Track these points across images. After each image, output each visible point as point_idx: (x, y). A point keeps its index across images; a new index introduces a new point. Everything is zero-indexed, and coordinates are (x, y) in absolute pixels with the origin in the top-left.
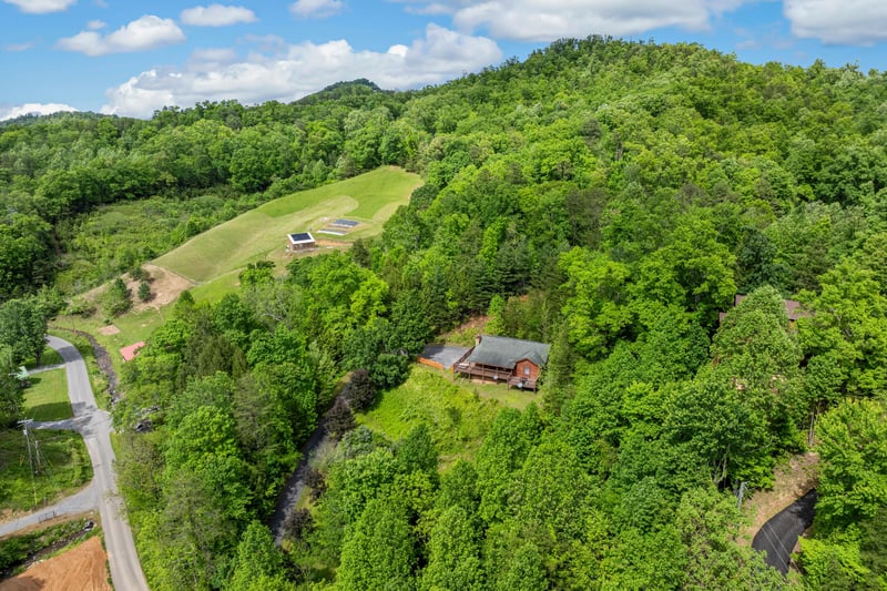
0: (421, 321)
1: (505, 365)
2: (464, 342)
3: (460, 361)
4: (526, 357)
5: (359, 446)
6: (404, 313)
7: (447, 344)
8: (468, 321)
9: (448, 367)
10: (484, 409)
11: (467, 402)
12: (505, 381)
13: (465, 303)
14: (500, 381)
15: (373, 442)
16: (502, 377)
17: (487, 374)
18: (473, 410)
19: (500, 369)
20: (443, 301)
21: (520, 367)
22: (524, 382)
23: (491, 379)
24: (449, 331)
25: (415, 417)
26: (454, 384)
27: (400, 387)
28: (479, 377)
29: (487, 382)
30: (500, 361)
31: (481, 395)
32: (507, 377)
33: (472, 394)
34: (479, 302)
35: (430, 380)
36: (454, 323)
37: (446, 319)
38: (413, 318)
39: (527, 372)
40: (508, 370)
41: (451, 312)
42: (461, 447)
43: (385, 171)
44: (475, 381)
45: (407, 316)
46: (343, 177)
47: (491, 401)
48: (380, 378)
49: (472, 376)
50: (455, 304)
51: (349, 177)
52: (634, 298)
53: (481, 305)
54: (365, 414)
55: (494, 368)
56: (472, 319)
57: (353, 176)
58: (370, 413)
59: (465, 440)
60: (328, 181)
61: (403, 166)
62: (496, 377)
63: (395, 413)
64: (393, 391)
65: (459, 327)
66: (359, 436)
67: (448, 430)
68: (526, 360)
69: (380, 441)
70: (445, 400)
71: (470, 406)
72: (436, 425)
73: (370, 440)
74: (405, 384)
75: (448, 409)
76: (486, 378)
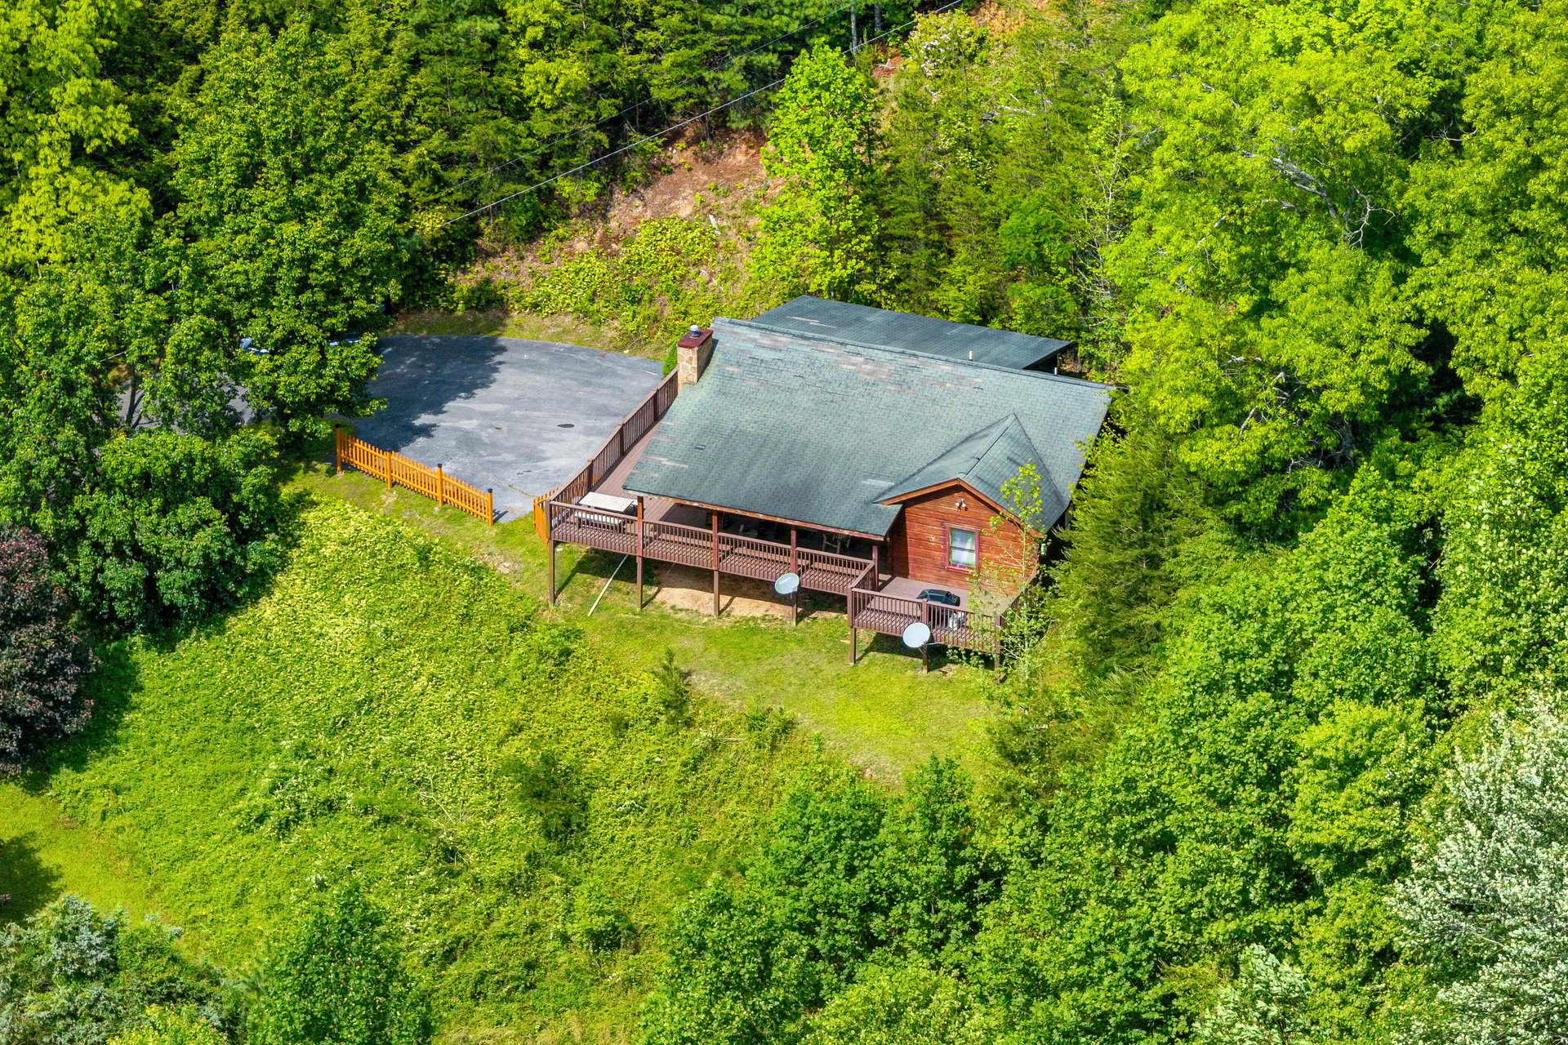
0: (350, 220)
1: (839, 518)
2: (627, 320)
3: (591, 480)
4: (954, 469)
5: (59, 996)
6: (248, 176)
7: (518, 329)
8: (656, 170)
9: (519, 505)
10: (712, 771)
11: (621, 726)
12: (835, 602)
13: (629, 64)
14: (809, 601)
15: (127, 979)
16: (821, 581)
17: (737, 565)
18: (652, 773)
19: (809, 537)
20: (492, 57)
21: (924, 528)
22: (936, 619)
23: (763, 590)
24: (533, 232)
25: (331, 806)
26: (555, 615)
27: (236, 624)
28: (699, 577)
29: (745, 608)
30: (805, 492)
31: (702, 684)
32: (849, 585)
33: (649, 685)
34: (715, 60)
35: (411, 589)
36: (566, 187)
37: (512, 170)
38: (301, 210)
39: (965, 555)
40: (857, 546)
41: (542, 125)
42: (586, 979)
44: (676, 597)
45: (268, 195)
47: (756, 723)
48: (119, 575)
49: (656, 572)
50: (572, 71)
52: (1443, 240)
53: (731, 77)
54: (36, 785)
55: (773, 531)
56: (679, 154)
58: (65, 778)
59: (605, 941)
62: (788, 583)
63: (210, 783)
64: (194, 648)
65: (599, 210)
66: (55, 951)
67: (516, 886)
68: (957, 488)
69: (157, 970)
70: (503, 709)
71: (643, 746)
72: (450, 854)
73: (111, 967)
74: (267, 609)
75: (516, 767)
76: (735, 585)
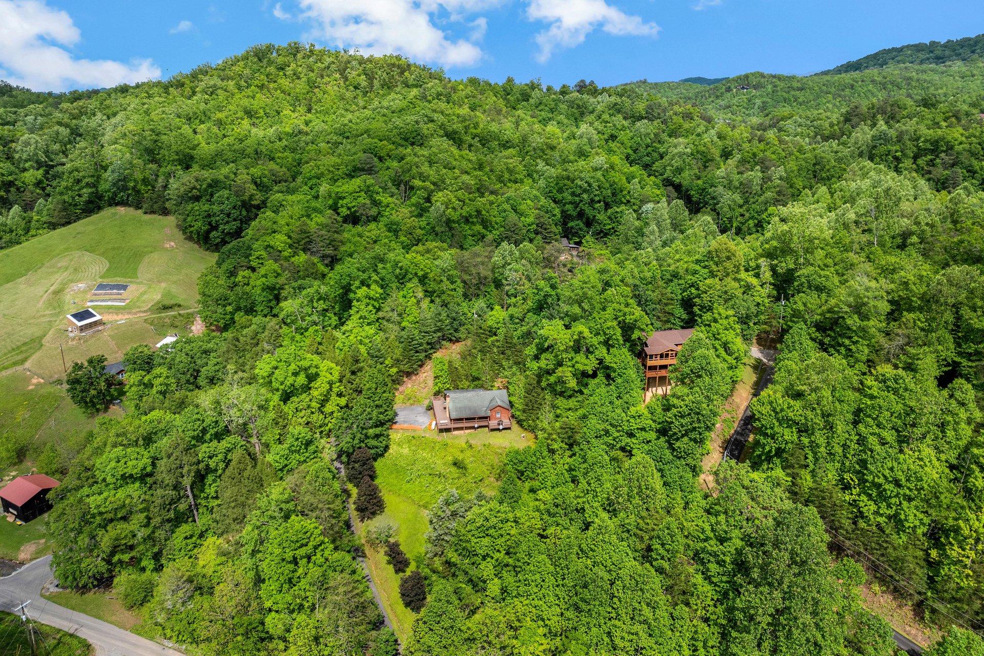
1: (483, 415)
16: (482, 424)
17: (468, 425)
18: (473, 455)
19: (479, 418)
30: (476, 411)
31: (472, 442)
33: (464, 445)
39: (498, 416)
40: (486, 418)
43: (115, 214)
46: (53, 226)
47: (484, 445)
51: (63, 225)
57: (69, 223)
60: (33, 232)
61: (138, 207)
62: (476, 425)
63: (397, 478)
71: (468, 454)
72: (444, 477)
